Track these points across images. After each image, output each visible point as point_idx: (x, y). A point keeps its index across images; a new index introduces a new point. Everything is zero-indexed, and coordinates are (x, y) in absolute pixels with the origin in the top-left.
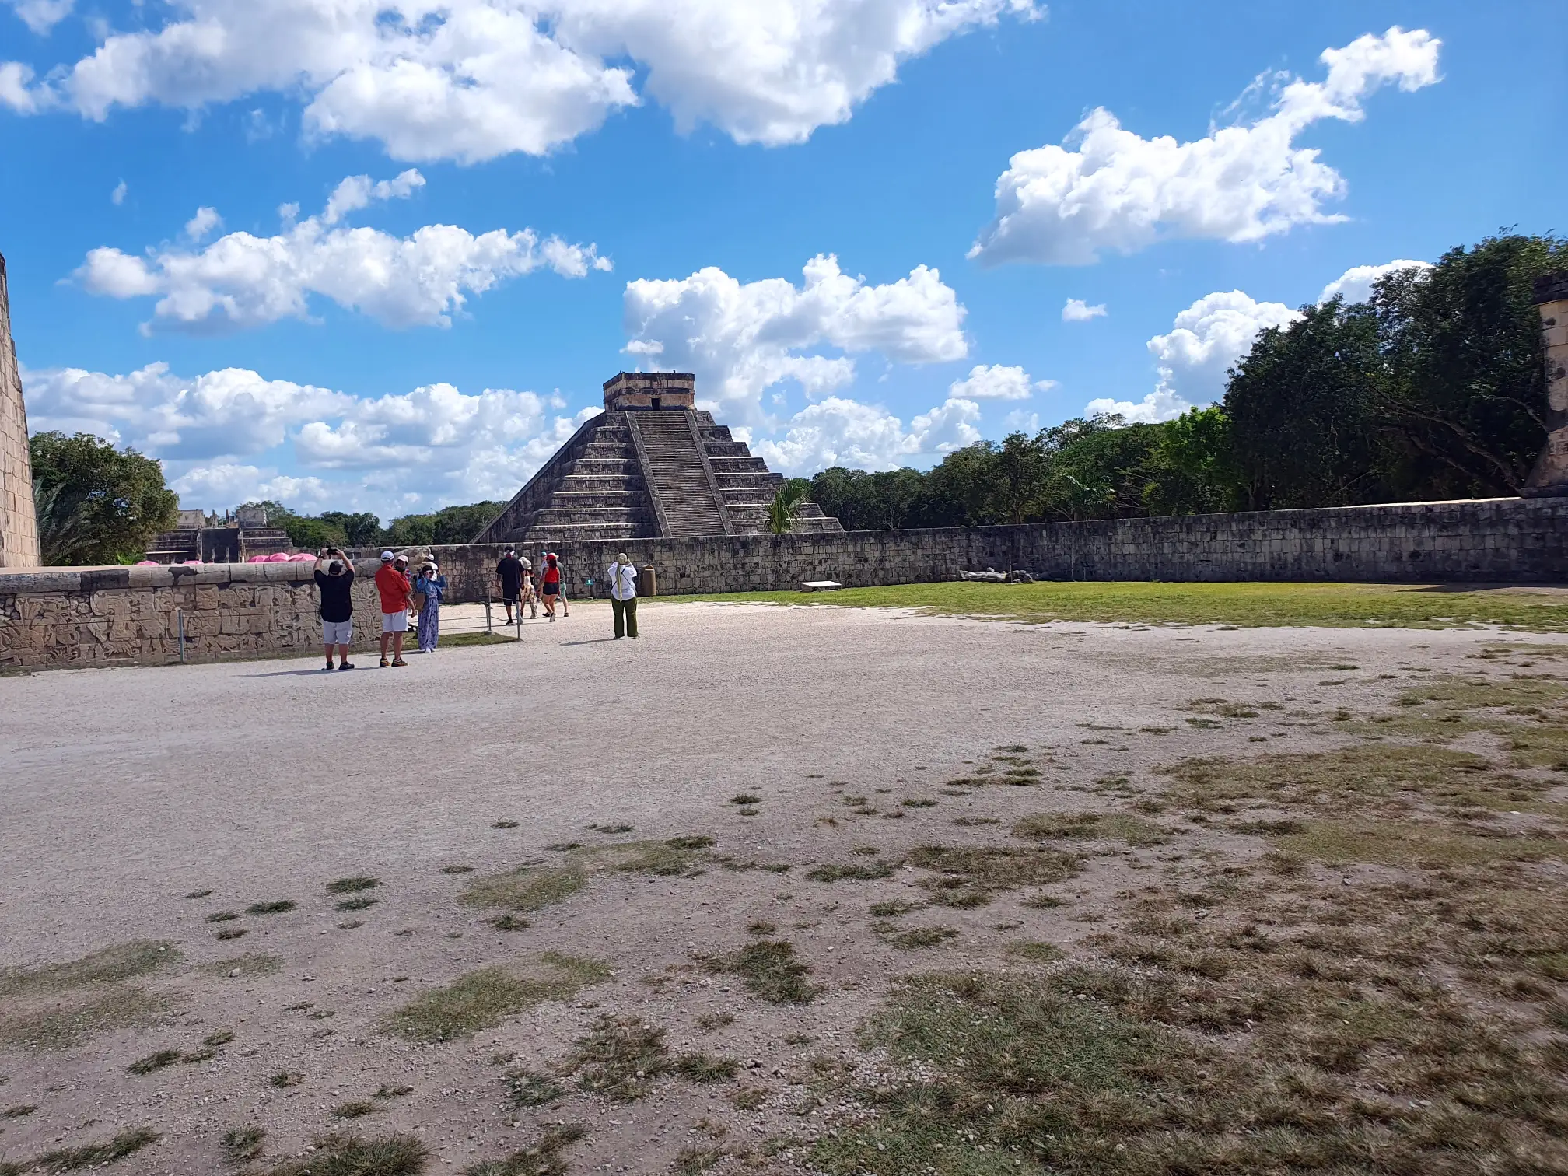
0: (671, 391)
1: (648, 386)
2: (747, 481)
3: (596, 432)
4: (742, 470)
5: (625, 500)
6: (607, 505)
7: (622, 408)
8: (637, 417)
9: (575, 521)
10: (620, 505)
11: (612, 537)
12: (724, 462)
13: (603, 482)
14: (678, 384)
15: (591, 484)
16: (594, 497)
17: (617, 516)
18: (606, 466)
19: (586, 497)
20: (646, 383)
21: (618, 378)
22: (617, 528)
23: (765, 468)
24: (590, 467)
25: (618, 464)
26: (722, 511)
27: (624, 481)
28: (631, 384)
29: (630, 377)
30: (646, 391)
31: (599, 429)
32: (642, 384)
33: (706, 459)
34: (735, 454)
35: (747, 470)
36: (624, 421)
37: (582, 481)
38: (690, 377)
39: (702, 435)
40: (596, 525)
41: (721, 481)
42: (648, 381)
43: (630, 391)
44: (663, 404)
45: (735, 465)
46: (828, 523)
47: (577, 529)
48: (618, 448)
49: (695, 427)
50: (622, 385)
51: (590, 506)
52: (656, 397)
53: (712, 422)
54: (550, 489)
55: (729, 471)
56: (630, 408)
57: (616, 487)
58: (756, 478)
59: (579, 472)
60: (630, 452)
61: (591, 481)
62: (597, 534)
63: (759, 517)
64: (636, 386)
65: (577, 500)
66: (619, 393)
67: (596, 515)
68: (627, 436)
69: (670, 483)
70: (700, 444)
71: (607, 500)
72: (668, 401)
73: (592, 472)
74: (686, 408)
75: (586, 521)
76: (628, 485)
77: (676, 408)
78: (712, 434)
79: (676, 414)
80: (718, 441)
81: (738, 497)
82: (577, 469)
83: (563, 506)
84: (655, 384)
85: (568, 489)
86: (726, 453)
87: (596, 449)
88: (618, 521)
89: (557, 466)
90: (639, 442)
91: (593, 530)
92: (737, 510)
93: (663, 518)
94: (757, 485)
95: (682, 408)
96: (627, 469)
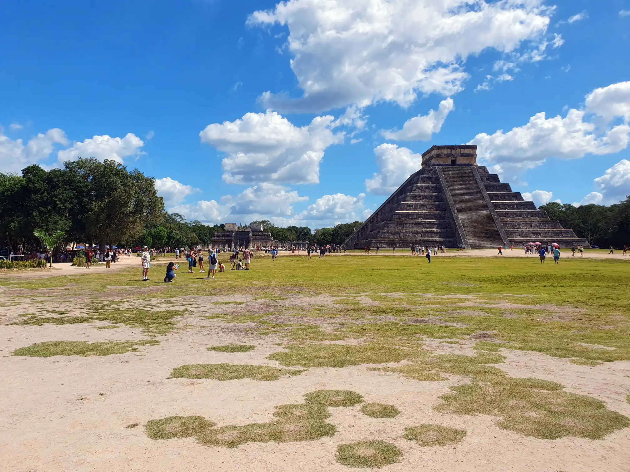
0: (463, 155)
1: (449, 153)
2: (511, 206)
3: (419, 178)
4: (507, 200)
5: (435, 216)
6: (425, 219)
7: (434, 165)
8: (443, 169)
9: (406, 228)
10: (433, 219)
11: (429, 237)
12: (496, 195)
13: (423, 206)
14: (467, 151)
15: (416, 207)
16: (417, 214)
17: (431, 225)
18: (425, 197)
19: (413, 214)
21: (432, 149)
22: (432, 232)
23: (522, 199)
24: (415, 198)
25: (432, 196)
26: (497, 223)
27: (435, 205)
28: (439, 152)
29: (439, 148)
30: (448, 156)
31: (421, 177)
32: (446, 152)
33: (485, 193)
34: (502, 190)
35: (510, 199)
36: (435, 172)
37: (410, 206)
38: (474, 147)
39: (482, 179)
40: (419, 230)
41: (495, 206)
42: (449, 150)
43: (439, 156)
44: (458, 163)
45: (503, 197)
46: (568, 232)
47: (407, 232)
48: (432, 187)
49: (478, 175)
50: (434, 152)
51: (415, 219)
52: (453, 159)
53: (487, 172)
54: (391, 210)
55: (499, 200)
56: (438, 165)
57: (430, 209)
58: (517, 204)
59: (409, 200)
60: (439, 189)
61: (416, 205)
62: (420, 235)
63: (519, 228)
64: (442, 153)
65: (407, 216)
66: (432, 157)
67: (418, 225)
68: (437, 180)
69: (464, 207)
70: (481, 185)
71: (425, 216)
72: (460, 161)
73: (416, 200)
74: (471, 165)
75: (413, 228)
76: (437, 207)
77: (465, 165)
78: (488, 179)
79: (466, 168)
80: (491, 183)
81: (505, 216)
82: (408, 198)
83: (400, 219)
84: (453, 152)
85: (402, 210)
86: (497, 190)
87: (419, 188)
88: (432, 228)
89: (396, 199)
90: (444, 183)
91: (417, 233)
92: (505, 223)
93: (460, 227)
94: (517, 208)
95: (468, 165)
96: (437, 198)
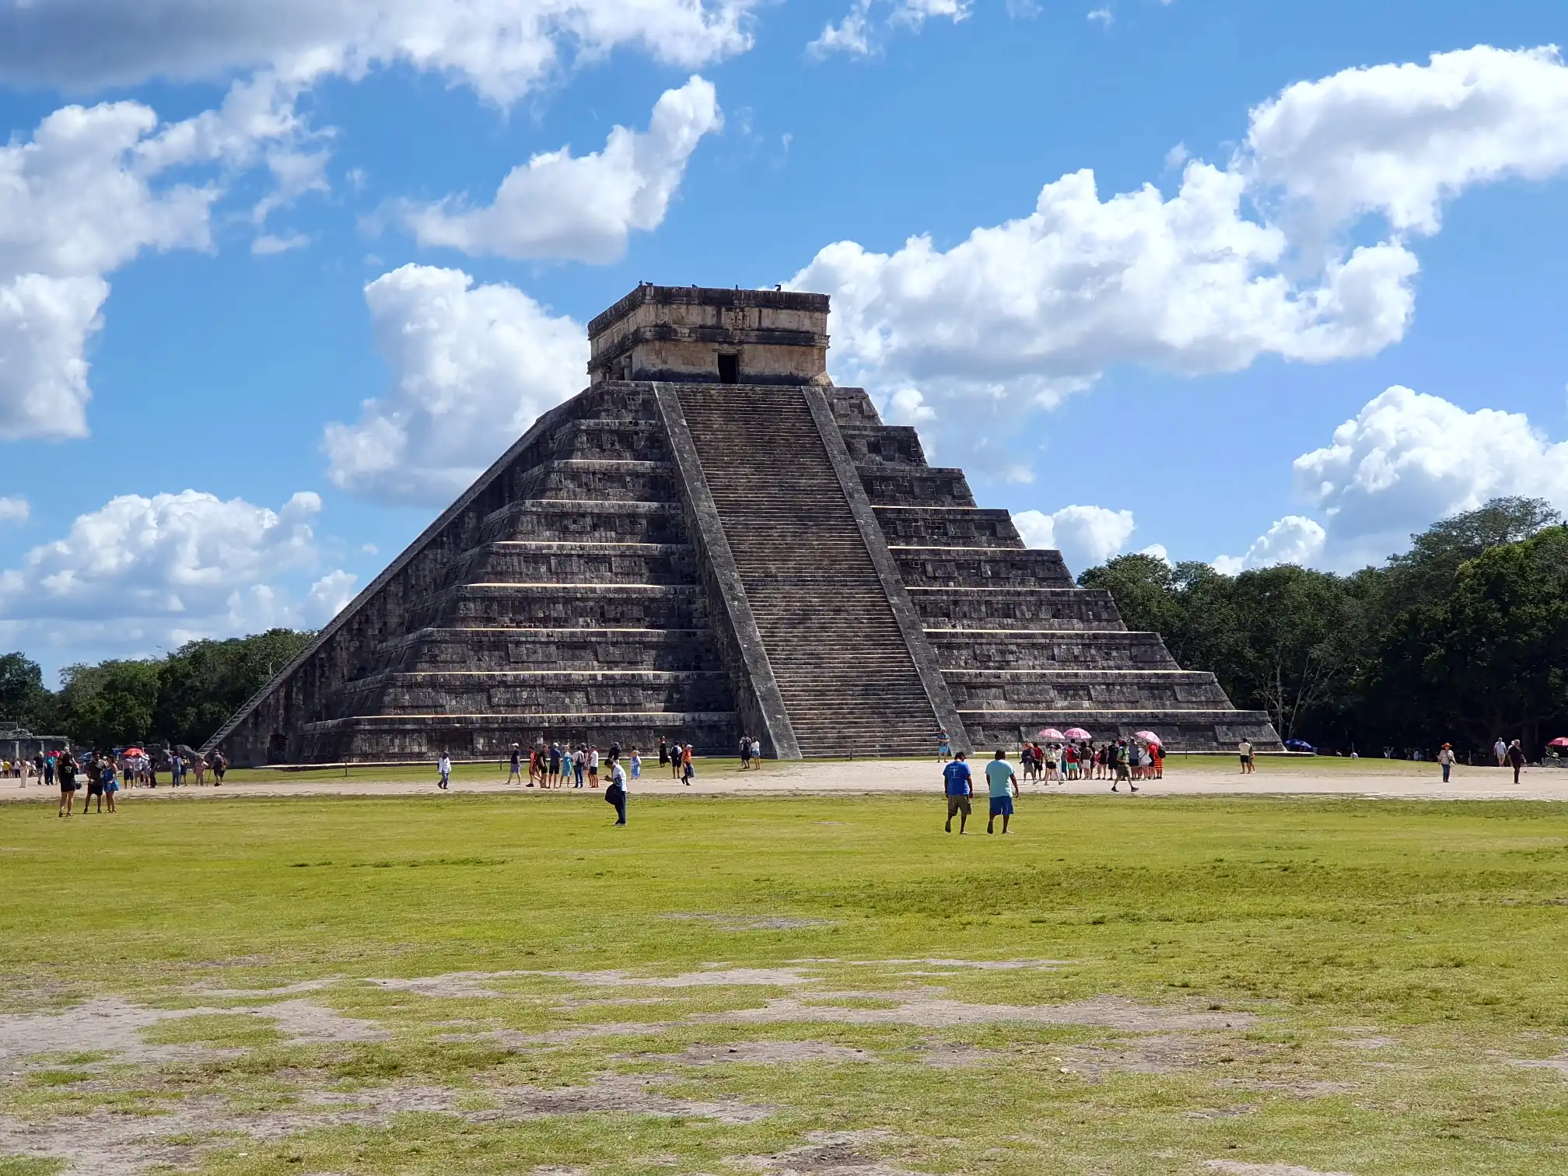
0: (769, 337)
1: (710, 321)
2: (969, 568)
3: (576, 432)
4: (954, 540)
5: (649, 610)
6: (604, 619)
7: (643, 375)
8: (683, 396)
9: (519, 663)
10: (638, 621)
11: (621, 706)
12: (906, 519)
13: (594, 561)
14: (786, 319)
15: (561, 563)
16: (569, 598)
17: (632, 650)
18: (602, 521)
19: (551, 598)
20: (704, 316)
21: (633, 302)
22: (633, 683)
23: (1013, 537)
24: (560, 521)
25: (633, 517)
26: (914, 643)
27: (648, 559)
28: (667, 315)
29: (665, 296)
30: (706, 335)
31: (586, 424)
32: (699, 316)
33: (864, 510)
34: (934, 497)
35: (966, 540)
36: (649, 407)
37: (536, 558)
38: (818, 304)
39: (850, 448)
40: (576, 674)
41: (906, 565)
42: (710, 310)
43: (664, 333)
44: (748, 368)
45: (938, 527)
46: (1191, 684)
47: (523, 684)
48: (636, 475)
49: (831, 427)
50: (645, 317)
51: (559, 622)
52: (727, 349)
53: (873, 416)
54: (451, 576)
55: (922, 541)
56: (662, 376)
57: (627, 574)
58: (993, 561)
59: (532, 534)
60: (664, 486)
61: (564, 557)
62: (579, 697)
63: (1004, 664)
64: (680, 322)
65: (524, 606)
66: (638, 338)
67: (574, 648)
68: (657, 445)
69: (773, 568)
70: (848, 472)
71: (606, 609)
72: (759, 361)
73: (564, 533)
74: (806, 381)
75: (549, 662)
76: (659, 569)
77: (779, 380)
78: (874, 448)
79: (777, 391)
80: (889, 465)
81: (949, 610)
82: (526, 523)
83: (489, 620)
84: (727, 319)
85: (500, 576)
86: (909, 493)
87: (575, 475)
88: (633, 664)
89: (471, 521)
90: (687, 459)
91: (569, 687)
92: (948, 645)
93: (757, 659)
94: (996, 577)
95: (793, 381)
96: (658, 528)
